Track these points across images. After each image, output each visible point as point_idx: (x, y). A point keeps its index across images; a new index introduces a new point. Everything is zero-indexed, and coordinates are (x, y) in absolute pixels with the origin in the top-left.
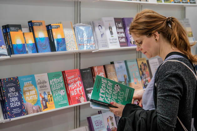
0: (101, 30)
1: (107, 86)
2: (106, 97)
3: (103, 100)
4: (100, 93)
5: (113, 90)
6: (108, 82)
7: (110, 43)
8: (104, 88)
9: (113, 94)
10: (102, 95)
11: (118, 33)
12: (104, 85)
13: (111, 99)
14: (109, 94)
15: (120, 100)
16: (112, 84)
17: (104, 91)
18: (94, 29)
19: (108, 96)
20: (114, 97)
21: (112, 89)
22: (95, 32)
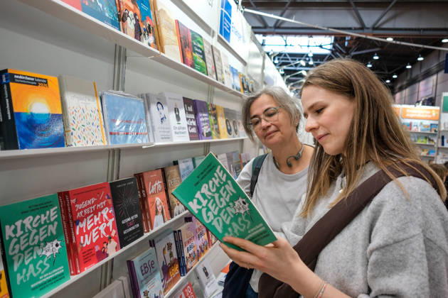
0: (161, 110)
1: (223, 187)
2: (207, 206)
3: (198, 209)
4: (199, 192)
5: (231, 204)
6: (229, 182)
7: (176, 133)
8: (213, 186)
9: (226, 212)
10: (201, 199)
11: (187, 119)
12: (216, 182)
13: (215, 216)
14: (217, 205)
15: (233, 230)
16: (235, 192)
17: (210, 194)
18: (149, 108)
19: (212, 208)
20: (224, 218)
21: (228, 200)
22: (150, 113)
